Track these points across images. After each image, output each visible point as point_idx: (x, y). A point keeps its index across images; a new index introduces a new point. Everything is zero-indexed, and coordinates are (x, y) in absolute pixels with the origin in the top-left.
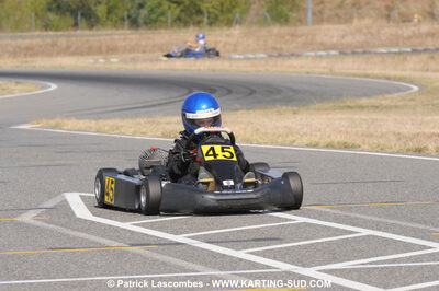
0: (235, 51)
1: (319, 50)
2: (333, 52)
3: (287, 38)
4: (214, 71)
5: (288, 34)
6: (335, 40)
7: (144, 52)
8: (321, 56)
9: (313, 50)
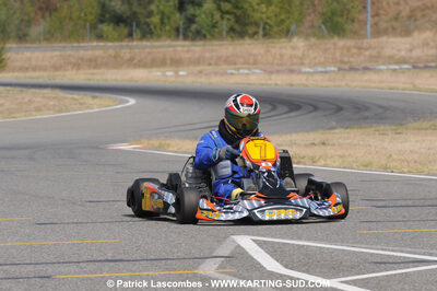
0: (302, 64)
1: (390, 64)
2: (406, 66)
3: (354, 51)
4: (292, 85)
5: (355, 47)
6: (403, 53)
7: (210, 64)
8: (395, 70)
9: (383, 64)
